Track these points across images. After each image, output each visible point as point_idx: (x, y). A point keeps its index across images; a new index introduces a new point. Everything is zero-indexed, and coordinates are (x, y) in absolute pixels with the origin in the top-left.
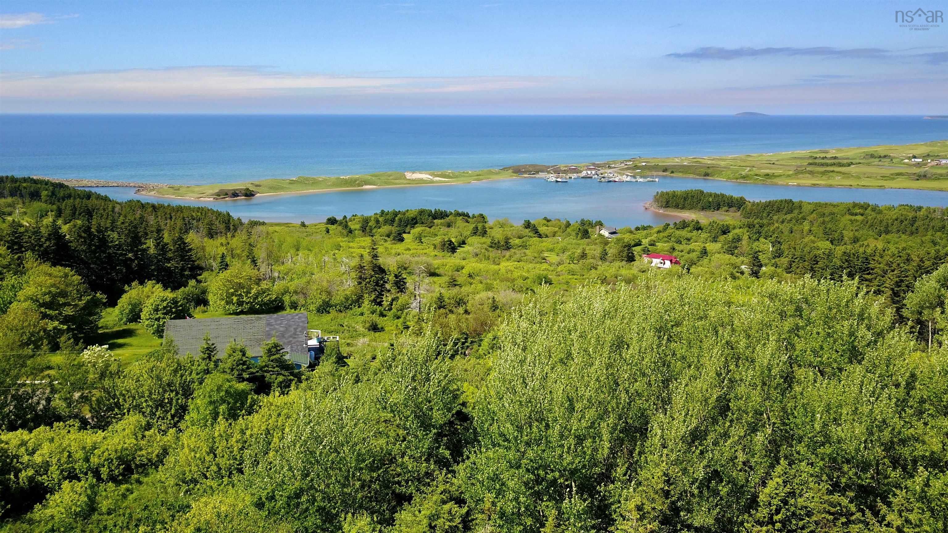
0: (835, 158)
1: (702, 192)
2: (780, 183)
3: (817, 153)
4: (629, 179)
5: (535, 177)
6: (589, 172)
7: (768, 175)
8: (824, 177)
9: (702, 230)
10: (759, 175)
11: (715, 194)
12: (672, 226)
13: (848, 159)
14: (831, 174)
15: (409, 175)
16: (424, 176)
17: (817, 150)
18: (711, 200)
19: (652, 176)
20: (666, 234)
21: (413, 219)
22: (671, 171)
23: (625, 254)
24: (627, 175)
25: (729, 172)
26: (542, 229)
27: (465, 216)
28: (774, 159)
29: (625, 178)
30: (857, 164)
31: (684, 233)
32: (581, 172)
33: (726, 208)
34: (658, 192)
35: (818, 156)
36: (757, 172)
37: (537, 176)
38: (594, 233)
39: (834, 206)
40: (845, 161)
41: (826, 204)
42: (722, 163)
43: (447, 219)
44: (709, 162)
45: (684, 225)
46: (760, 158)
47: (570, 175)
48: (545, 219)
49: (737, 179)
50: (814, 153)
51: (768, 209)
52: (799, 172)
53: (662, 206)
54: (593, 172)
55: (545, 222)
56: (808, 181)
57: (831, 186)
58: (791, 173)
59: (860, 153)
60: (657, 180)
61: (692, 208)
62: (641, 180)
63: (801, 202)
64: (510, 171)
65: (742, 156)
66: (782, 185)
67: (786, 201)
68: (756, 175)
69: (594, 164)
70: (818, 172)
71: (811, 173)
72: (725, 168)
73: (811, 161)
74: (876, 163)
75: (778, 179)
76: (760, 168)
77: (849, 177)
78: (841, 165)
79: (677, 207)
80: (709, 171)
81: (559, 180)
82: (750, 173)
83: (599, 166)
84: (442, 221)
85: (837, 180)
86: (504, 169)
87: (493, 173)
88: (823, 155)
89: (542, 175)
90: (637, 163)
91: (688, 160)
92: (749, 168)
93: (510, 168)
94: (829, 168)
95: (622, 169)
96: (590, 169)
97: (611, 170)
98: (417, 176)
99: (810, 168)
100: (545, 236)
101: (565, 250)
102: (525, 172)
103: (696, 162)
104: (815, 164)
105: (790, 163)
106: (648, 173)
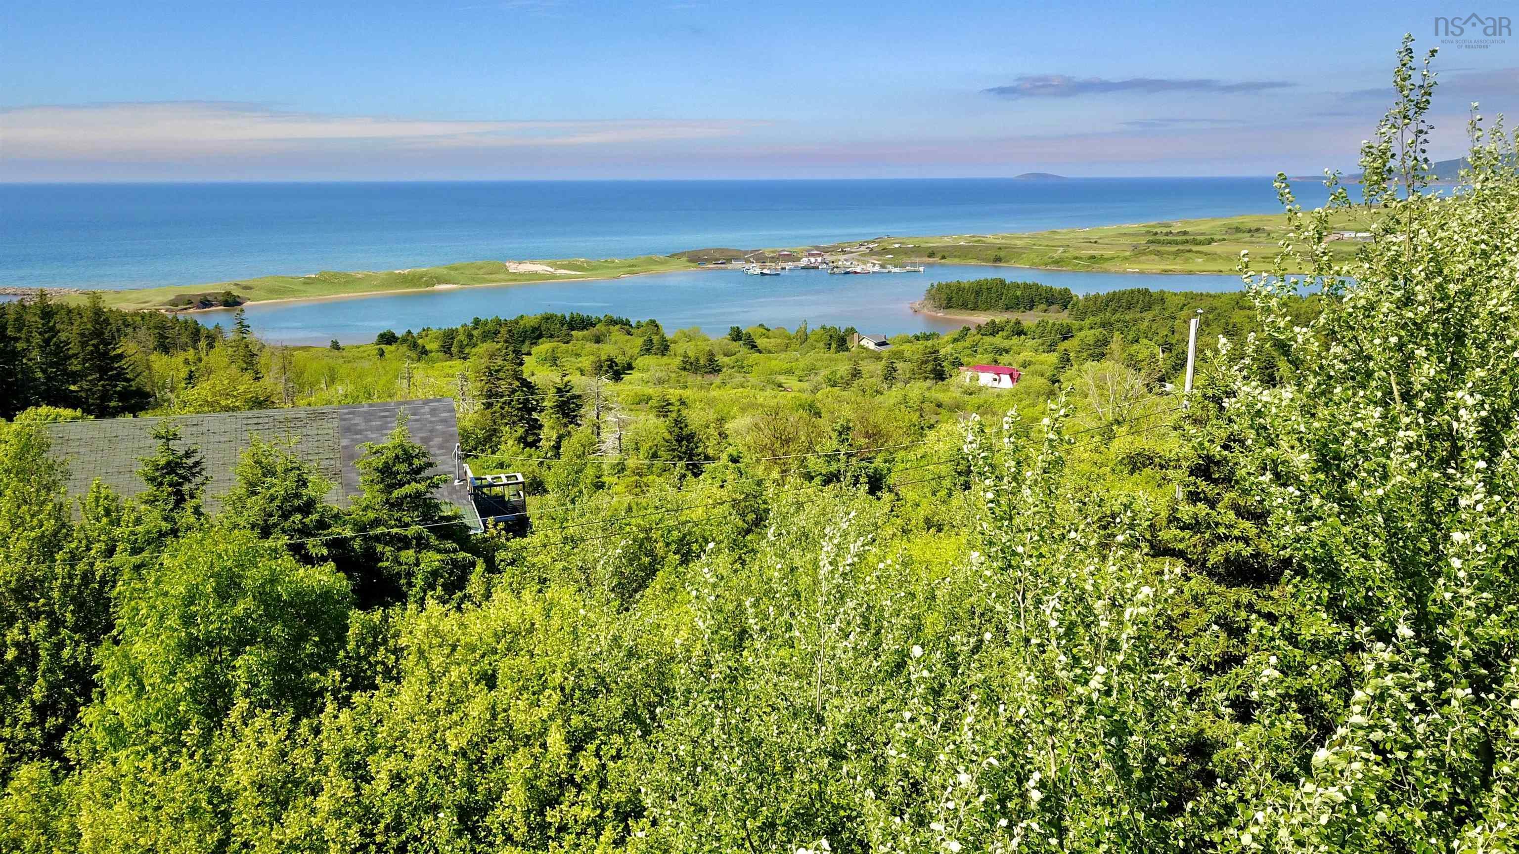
0: (1185, 233)
1: (1002, 282)
2: (1113, 269)
3: (1154, 227)
4: (877, 269)
5: (726, 269)
6: (813, 260)
7: (1093, 257)
8: (1178, 260)
9: (1025, 334)
10: (1080, 258)
11: (1025, 284)
12: (973, 331)
13: (1203, 234)
14: (1188, 255)
15: (513, 267)
16: (540, 268)
17: (1153, 223)
18: (1019, 293)
19: (913, 264)
20: (968, 342)
21: (534, 329)
22: (940, 255)
23: (930, 367)
24: (874, 264)
25: (1033, 256)
26: (761, 342)
27: (625, 326)
28: (1094, 237)
29: (869, 268)
30: (1219, 240)
31: (998, 340)
32: (799, 260)
33: (1043, 306)
34: (932, 285)
35: (1159, 230)
36: (1076, 253)
37: (729, 266)
38: (853, 345)
39: (1214, 297)
40: (1202, 238)
41: (1202, 294)
42: (1019, 243)
43: (593, 331)
44: (997, 241)
45: (994, 329)
46: (1071, 236)
47: (784, 265)
48: (761, 325)
49: (1046, 265)
50: (1149, 227)
51: (1113, 305)
52: (1138, 252)
53: (940, 307)
54: (819, 260)
55: (765, 331)
56: (1155, 265)
57: (1190, 273)
58: (1128, 254)
59: (1219, 227)
60: (921, 269)
61: (989, 307)
62: (897, 270)
63: (1162, 292)
64: (684, 259)
65: (1046, 233)
66: (1116, 272)
67: (1139, 291)
68: (1076, 258)
69: (817, 248)
70: (1168, 253)
71: (1158, 253)
72: (1026, 248)
73: (1149, 238)
74: (1248, 240)
75: (1109, 263)
76: (1079, 248)
77: (1215, 259)
78: (1200, 243)
79: (964, 306)
80: (1002, 254)
81: (766, 271)
82: (1066, 255)
83: (826, 250)
84: (585, 332)
85: (1199, 263)
86: (672, 256)
87: (655, 262)
88: (1165, 230)
89: (736, 265)
90: (885, 245)
91: (965, 239)
92: (1061, 249)
93: (683, 254)
94: (1181, 247)
95: (864, 255)
96: (813, 255)
97: (846, 256)
98: (527, 267)
99: (1152, 247)
100: (770, 352)
101: (812, 370)
102: (708, 261)
103: (978, 241)
104: (1159, 242)
105: (1122, 241)
106: (907, 260)
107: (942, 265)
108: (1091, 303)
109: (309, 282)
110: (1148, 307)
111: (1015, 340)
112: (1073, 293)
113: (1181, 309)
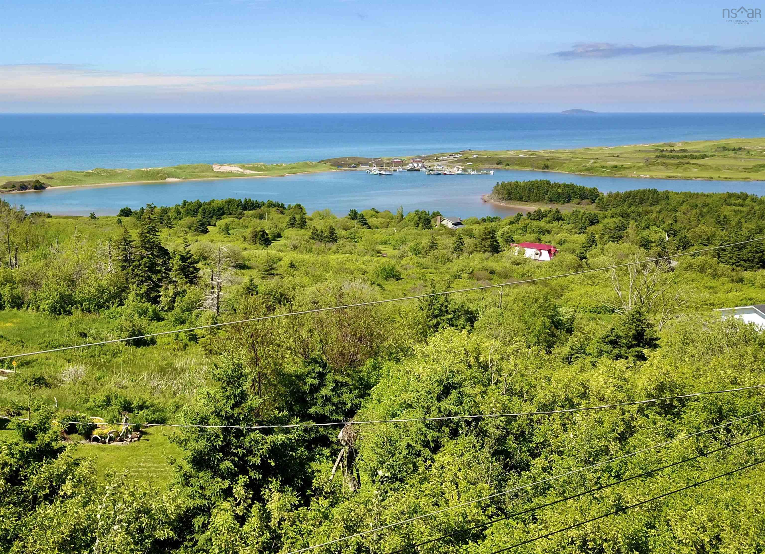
0: (684, 151)
1: (548, 183)
2: (630, 175)
3: (661, 146)
4: (460, 172)
5: (356, 170)
6: (416, 165)
7: (616, 167)
8: (679, 169)
9: (563, 220)
10: (606, 167)
11: (565, 184)
12: (525, 216)
13: (699, 151)
14: (687, 166)
15: (217, 168)
16: (234, 169)
17: (660, 144)
18: (560, 190)
19: (486, 169)
20: (521, 224)
21: (220, 209)
22: (505, 163)
23: (488, 242)
24: (458, 169)
25: (571, 165)
26: (371, 221)
27: (280, 208)
28: (617, 152)
29: (455, 171)
30: (710, 156)
31: (542, 224)
32: (406, 165)
33: (577, 200)
34: (498, 183)
35: (664, 149)
36: (603, 164)
37: (358, 169)
38: (436, 224)
39: (707, 196)
40: (696, 154)
41: (697, 194)
42: (562, 156)
43: (259, 211)
44: (547, 155)
45: (540, 216)
46: (600, 152)
47: (395, 168)
48: (373, 209)
49: (581, 171)
50: (658, 146)
51: (630, 200)
52: (649, 164)
53: (503, 199)
54: (420, 165)
55: (374, 213)
56: (661, 173)
57: (688, 178)
58: (641, 164)
60: (492, 172)
61: (538, 200)
62: (474, 173)
63: (667, 192)
64: (328, 164)
65: (581, 149)
66: (632, 177)
67: (649, 190)
68: (603, 167)
69: (419, 157)
70: (672, 164)
71: (664, 164)
72: (566, 160)
73: (658, 154)
74: (732, 155)
75: (627, 171)
76: (605, 160)
77: (707, 169)
78: (696, 158)
79: (520, 199)
80: (549, 163)
81: (382, 172)
82: (595, 165)
83: (425, 159)
84: (253, 212)
85: (694, 172)
86: (321, 162)
87: (310, 166)
88: (669, 149)
89: (363, 168)
90: (467, 155)
91: (523, 153)
92: (592, 161)
93: (328, 161)
94: (681, 160)
95: (452, 162)
96: (416, 162)
97: (439, 163)
98: (226, 168)
99: (660, 160)
100: (377, 228)
101: (403, 242)
102: (345, 165)
103: (531, 155)
104: (665, 157)
105: (636, 155)
106: (481, 166)
107: (507, 170)
108: (613, 199)
109: (88, 175)
110: (656, 203)
111: (555, 223)
112: (600, 191)
113: (681, 204)
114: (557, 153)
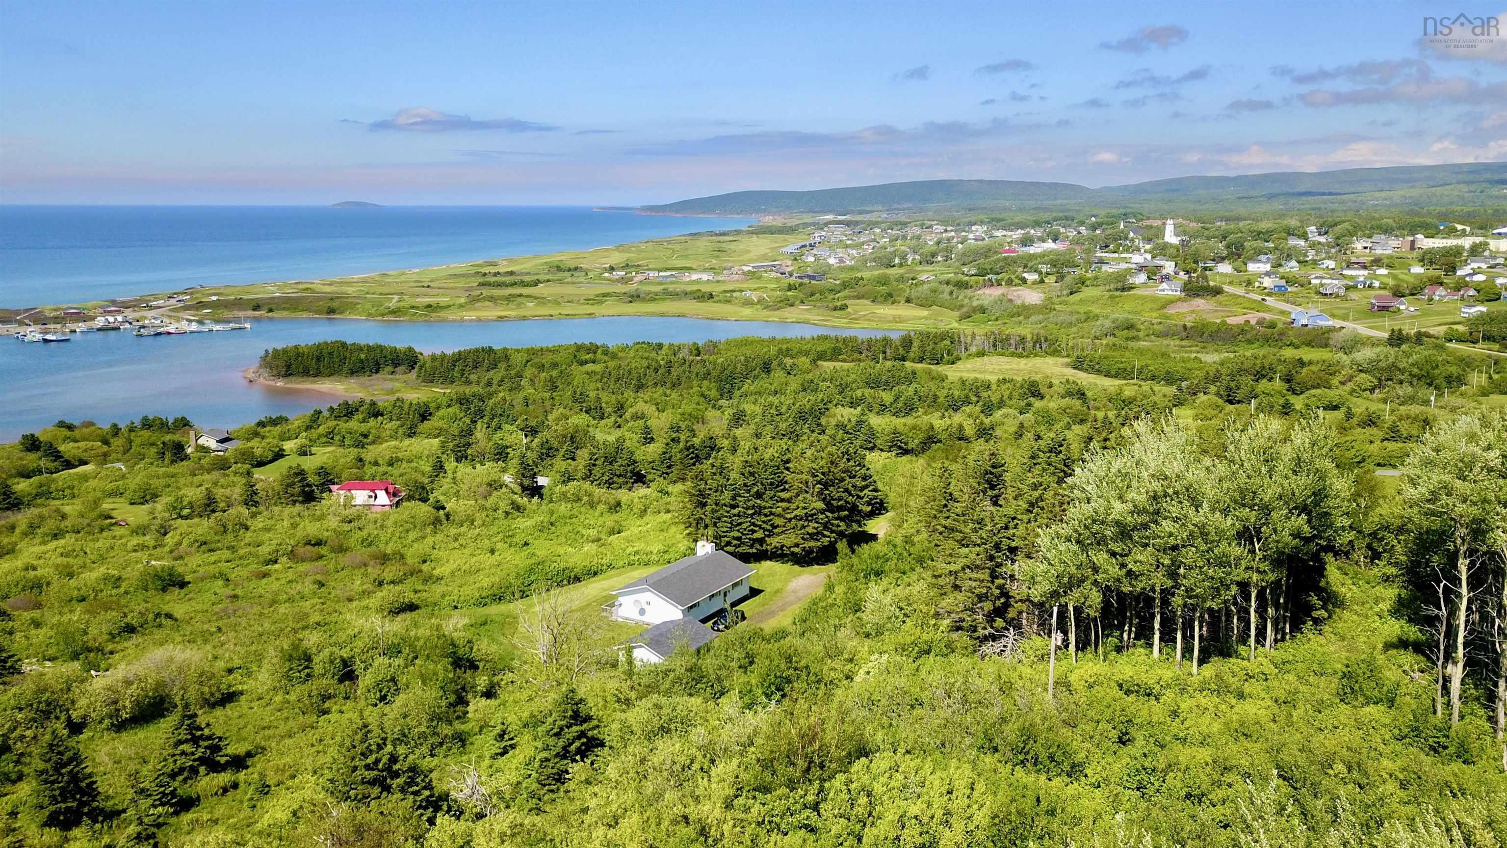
0: (511, 273)
1: (344, 345)
2: (451, 317)
3: (481, 265)
6: (111, 319)
7: (430, 306)
8: (511, 305)
9: (381, 415)
10: (417, 308)
11: (368, 346)
12: (325, 413)
13: (528, 274)
14: (519, 299)
17: (480, 262)
18: (363, 356)
19: (237, 320)
20: (323, 428)
22: (266, 307)
24: (190, 322)
25: (367, 306)
26: (67, 450)
28: (426, 279)
30: (544, 282)
31: (355, 425)
32: (92, 319)
33: (390, 368)
34: (267, 351)
35: (487, 270)
36: (411, 302)
38: (190, 445)
39: (553, 350)
40: (527, 279)
41: (542, 350)
42: (350, 290)
44: (327, 289)
45: (347, 410)
46: (403, 278)
47: (72, 327)
49: (383, 315)
50: (478, 266)
52: (472, 298)
53: (278, 375)
54: (119, 318)
56: (491, 312)
57: (524, 318)
58: (462, 301)
59: (542, 265)
60: (248, 325)
61: (332, 371)
62: (218, 327)
63: (505, 348)
65: (376, 276)
67: (482, 348)
68: (413, 307)
69: (113, 303)
70: (500, 297)
71: (492, 299)
72: (358, 296)
73: (481, 280)
74: (569, 279)
75: (446, 311)
76: (414, 295)
77: (544, 303)
78: (527, 285)
79: (306, 373)
80: (335, 305)
81: (49, 337)
82: (402, 304)
83: (126, 306)
85: (530, 308)
88: (494, 270)
89: (6, 328)
90: (199, 297)
91: (290, 287)
92: (396, 297)
94: (511, 290)
95: (175, 310)
96: (110, 313)
97: (153, 313)
99: (486, 292)
103: (306, 290)
104: (489, 285)
105: (453, 283)
108: (437, 365)
110: (494, 366)
111: (372, 422)
112: (417, 350)
114: (342, 283)
